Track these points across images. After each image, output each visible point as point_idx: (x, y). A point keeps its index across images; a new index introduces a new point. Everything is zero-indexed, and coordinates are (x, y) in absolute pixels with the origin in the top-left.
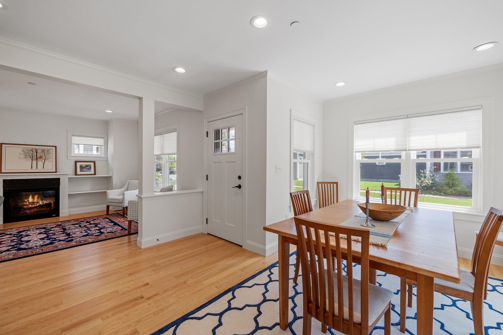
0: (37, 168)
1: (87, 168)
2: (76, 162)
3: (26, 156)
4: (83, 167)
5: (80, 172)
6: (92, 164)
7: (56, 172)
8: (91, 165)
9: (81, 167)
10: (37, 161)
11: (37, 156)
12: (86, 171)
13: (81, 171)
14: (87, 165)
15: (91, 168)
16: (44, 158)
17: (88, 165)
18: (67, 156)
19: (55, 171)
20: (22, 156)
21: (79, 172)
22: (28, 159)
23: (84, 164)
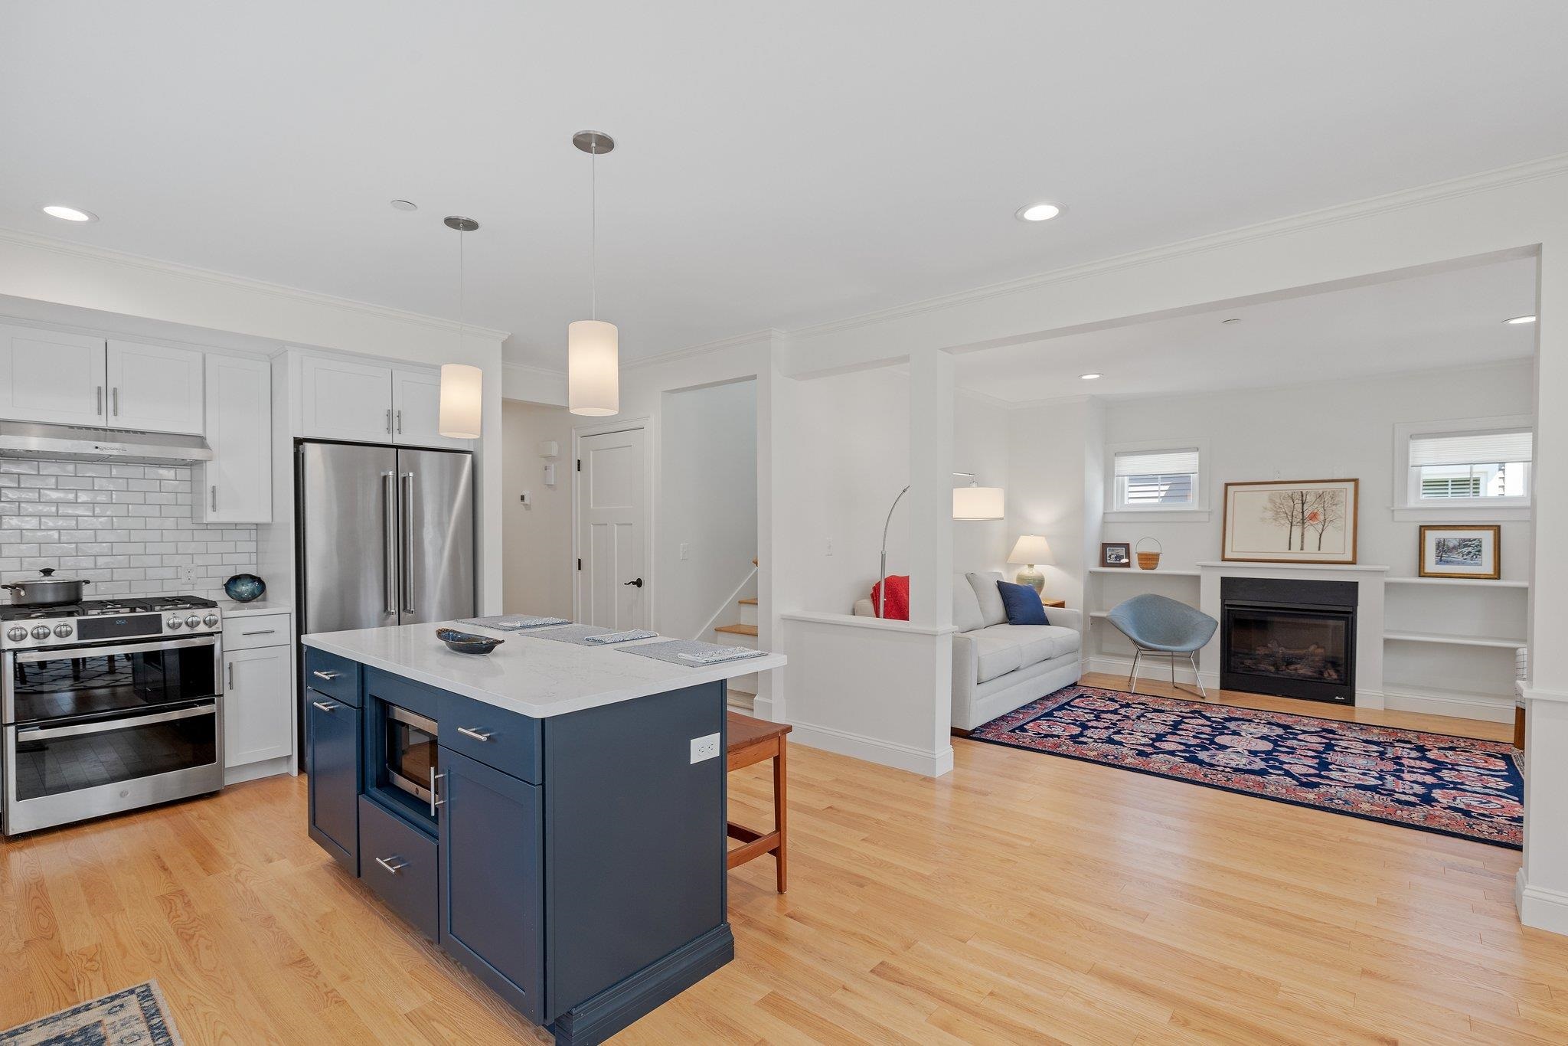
0: (1302, 549)
1: (1465, 549)
2: (1423, 529)
3: (1277, 513)
4: (1448, 547)
5: (1437, 563)
6: (1487, 537)
7: (1353, 563)
8: (1480, 541)
9: (1442, 548)
10: (1303, 528)
11: (1303, 512)
12: (1458, 563)
13: (1440, 561)
14: (1464, 540)
15: (1479, 551)
16: (1322, 518)
17: (1470, 540)
18: (1393, 511)
19: (1349, 557)
20: (1269, 514)
21: (1431, 566)
22: (1283, 522)
23: (1453, 537)
